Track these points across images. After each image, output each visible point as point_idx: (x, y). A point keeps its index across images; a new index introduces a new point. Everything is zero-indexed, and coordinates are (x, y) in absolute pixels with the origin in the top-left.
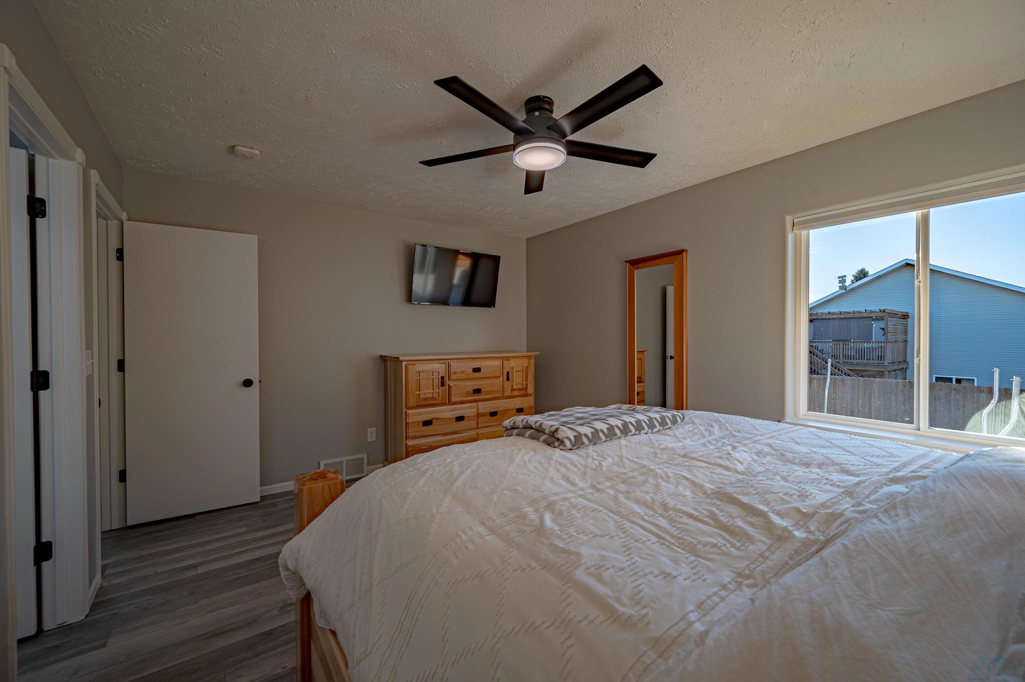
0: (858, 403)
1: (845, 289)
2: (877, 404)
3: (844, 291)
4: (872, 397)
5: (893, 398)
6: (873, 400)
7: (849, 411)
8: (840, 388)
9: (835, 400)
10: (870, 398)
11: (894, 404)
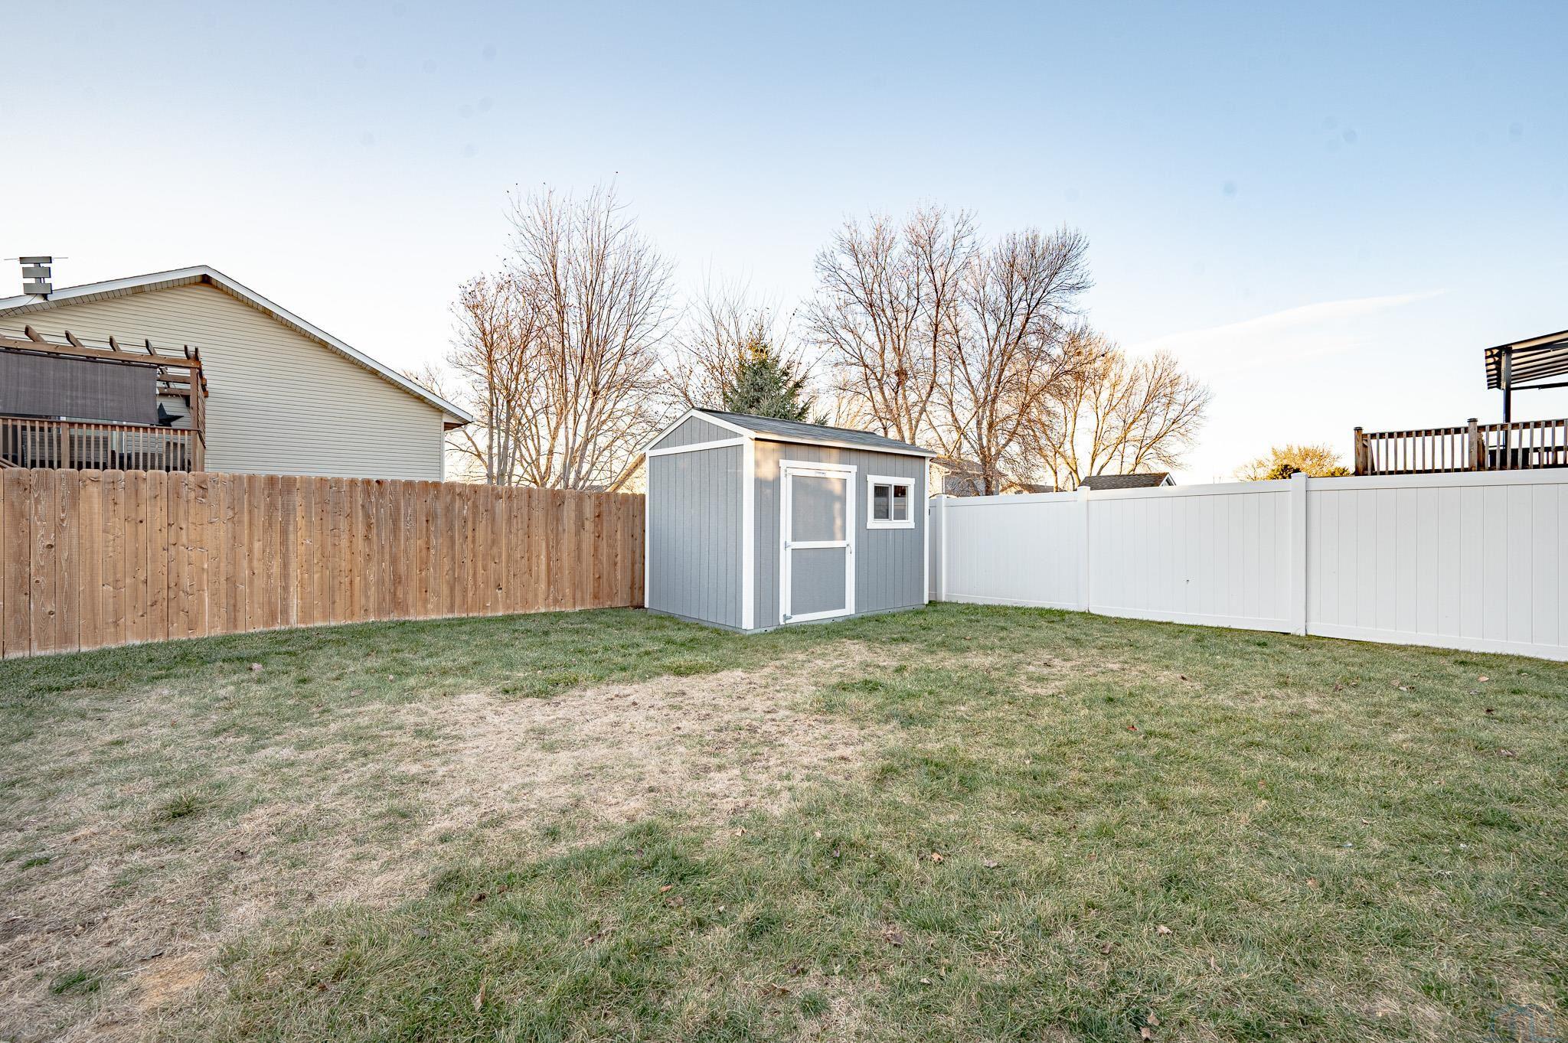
0: (251, 551)
1: (45, 296)
2: (303, 547)
3: (39, 300)
4: (291, 528)
5: (343, 524)
6: (292, 537)
7: (223, 579)
8: (192, 511)
9: (172, 549)
10: (284, 532)
11: (344, 543)
